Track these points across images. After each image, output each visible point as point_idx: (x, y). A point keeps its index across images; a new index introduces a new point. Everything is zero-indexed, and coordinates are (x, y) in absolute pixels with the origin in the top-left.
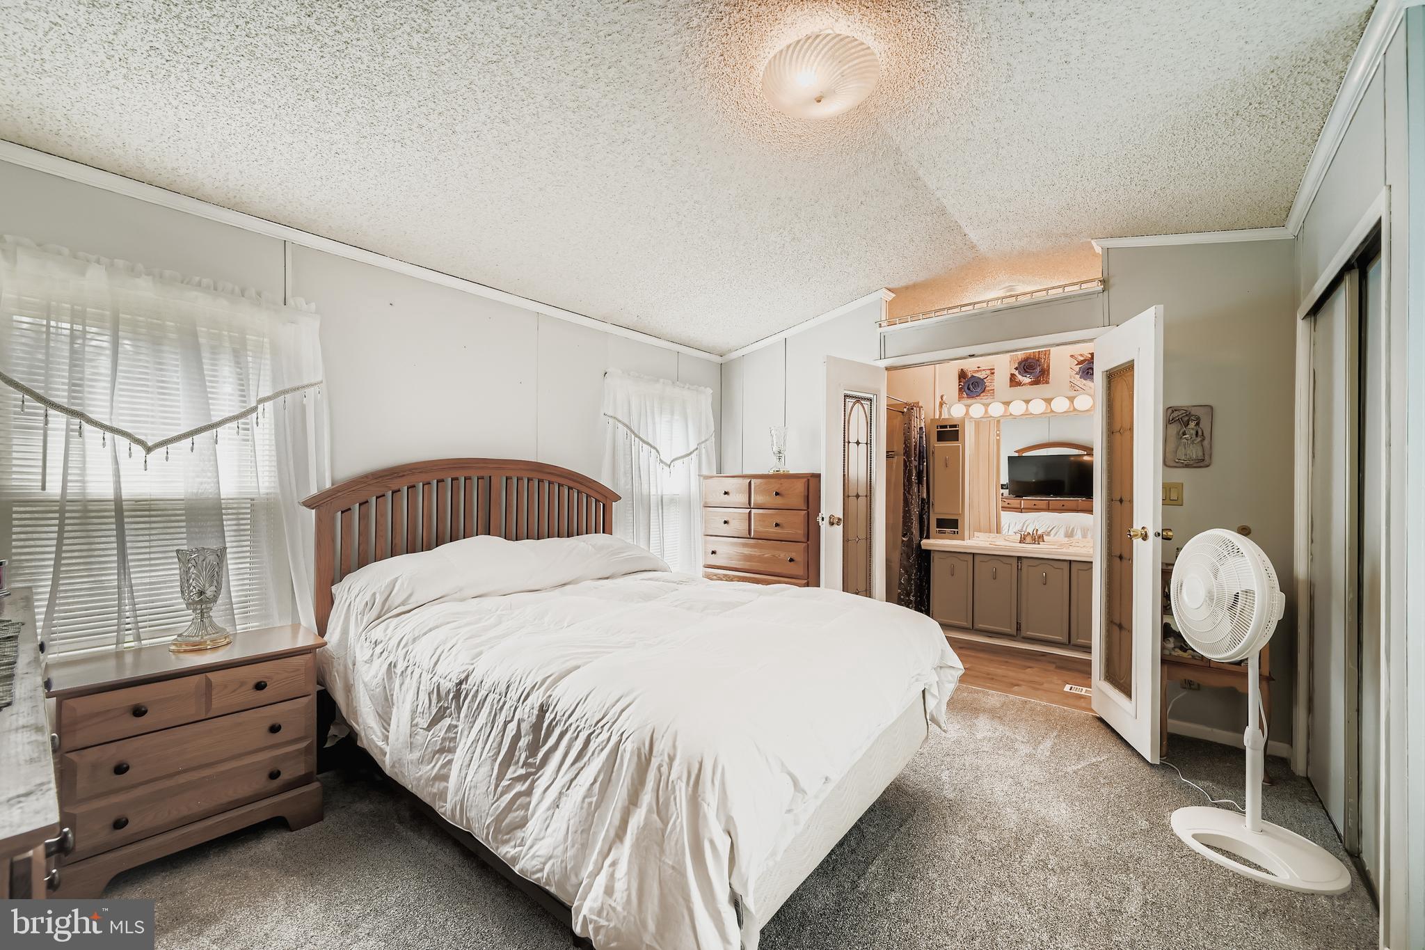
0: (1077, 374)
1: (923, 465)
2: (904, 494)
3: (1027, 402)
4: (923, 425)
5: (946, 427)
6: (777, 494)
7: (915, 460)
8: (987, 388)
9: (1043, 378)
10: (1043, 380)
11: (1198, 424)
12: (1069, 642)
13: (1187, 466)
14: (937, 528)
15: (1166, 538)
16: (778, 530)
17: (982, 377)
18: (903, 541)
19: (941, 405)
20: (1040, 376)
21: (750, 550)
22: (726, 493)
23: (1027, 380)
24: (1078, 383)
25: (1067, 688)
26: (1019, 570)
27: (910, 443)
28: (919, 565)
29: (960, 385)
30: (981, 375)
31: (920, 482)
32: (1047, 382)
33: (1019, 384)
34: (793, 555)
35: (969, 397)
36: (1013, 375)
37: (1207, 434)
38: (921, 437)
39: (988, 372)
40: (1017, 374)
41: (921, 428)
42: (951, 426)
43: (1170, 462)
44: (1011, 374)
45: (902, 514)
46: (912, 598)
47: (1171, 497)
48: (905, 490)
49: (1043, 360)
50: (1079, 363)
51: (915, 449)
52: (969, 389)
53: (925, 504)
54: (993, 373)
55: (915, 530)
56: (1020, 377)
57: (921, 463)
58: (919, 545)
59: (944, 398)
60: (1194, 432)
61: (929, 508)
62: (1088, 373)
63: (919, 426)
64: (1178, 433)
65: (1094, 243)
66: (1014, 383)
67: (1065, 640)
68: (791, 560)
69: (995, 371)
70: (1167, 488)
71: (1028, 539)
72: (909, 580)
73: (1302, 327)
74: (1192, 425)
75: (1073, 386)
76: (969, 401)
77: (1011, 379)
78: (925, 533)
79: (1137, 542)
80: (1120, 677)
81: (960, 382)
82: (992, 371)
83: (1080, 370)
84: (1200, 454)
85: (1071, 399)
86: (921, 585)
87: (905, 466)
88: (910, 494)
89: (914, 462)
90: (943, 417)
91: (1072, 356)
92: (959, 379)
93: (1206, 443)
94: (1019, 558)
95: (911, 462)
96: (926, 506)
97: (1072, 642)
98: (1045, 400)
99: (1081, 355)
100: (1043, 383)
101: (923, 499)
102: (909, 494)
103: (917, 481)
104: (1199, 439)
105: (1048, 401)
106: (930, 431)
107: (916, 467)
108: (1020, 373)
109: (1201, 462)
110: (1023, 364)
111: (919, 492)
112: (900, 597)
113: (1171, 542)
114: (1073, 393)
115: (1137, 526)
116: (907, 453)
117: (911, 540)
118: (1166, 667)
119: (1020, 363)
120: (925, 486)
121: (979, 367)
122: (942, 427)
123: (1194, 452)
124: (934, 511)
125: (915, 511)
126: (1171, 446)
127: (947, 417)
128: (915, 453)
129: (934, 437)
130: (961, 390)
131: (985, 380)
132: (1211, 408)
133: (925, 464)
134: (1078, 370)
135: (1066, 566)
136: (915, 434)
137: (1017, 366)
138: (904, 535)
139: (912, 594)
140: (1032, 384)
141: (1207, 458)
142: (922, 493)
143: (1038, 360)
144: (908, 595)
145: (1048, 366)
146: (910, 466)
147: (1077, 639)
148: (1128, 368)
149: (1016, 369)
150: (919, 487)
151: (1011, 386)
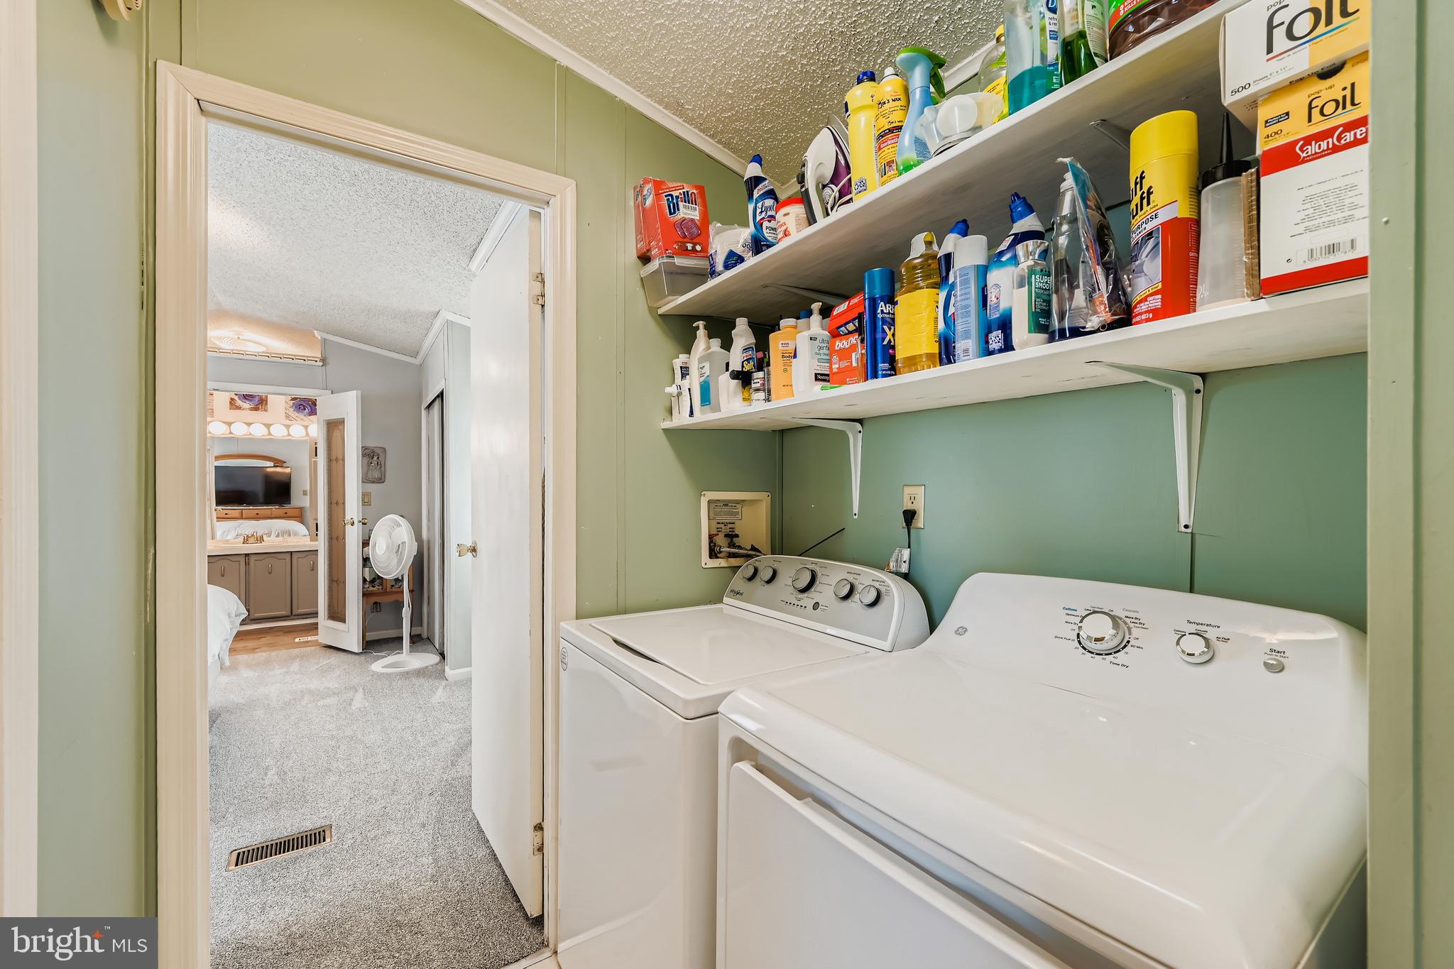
0: (290, 408)
3: (249, 424)
9: (262, 406)
10: (262, 408)
11: (378, 458)
12: (292, 614)
13: (373, 482)
15: (364, 524)
20: (259, 405)
23: (247, 406)
24: (293, 415)
25: (297, 640)
26: (247, 564)
32: (266, 411)
33: (239, 408)
37: (383, 464)
40: (237, 400)
43: (366, 480)
44: (231, 399)
47: (366, 500)
50: (293, 399)
56: (239, 403)
60: (376, 463)
64: (368, 463)
65: (315, 332)
66: (234, 407)
70: (364, 495)
71: (251, 540)
73: (424, 413)
74: (375, 458)
75: (287, 417)
77: (231, 402)
79: (348, 527)
80: (337, 614)
83: (294, 406)
84: (380, 475)
85: (288, 427)
93: (382, 469)
94: (247, 555)
97: (294, 613)
98: (266, 425)
100: (263, 411)
104: (379, 467)
105: (268, 426)
108: (239, 399)
109: (381, 480)
110: (241, 392)
113: (367, 525)
114: (288, 422)
115: (348, 517)
118: (365, 598)
123: (376, 474)
126: (366, 469)
132: (384, 449)
134: (291, 404)
135: (288, 556)
137: (236, 394)
140: (253, 409)
141: (383, 478)
145: (266, 399)
147: (298, 610)
148: (341, 422)
149: (236, 396)
151: (230, 409)
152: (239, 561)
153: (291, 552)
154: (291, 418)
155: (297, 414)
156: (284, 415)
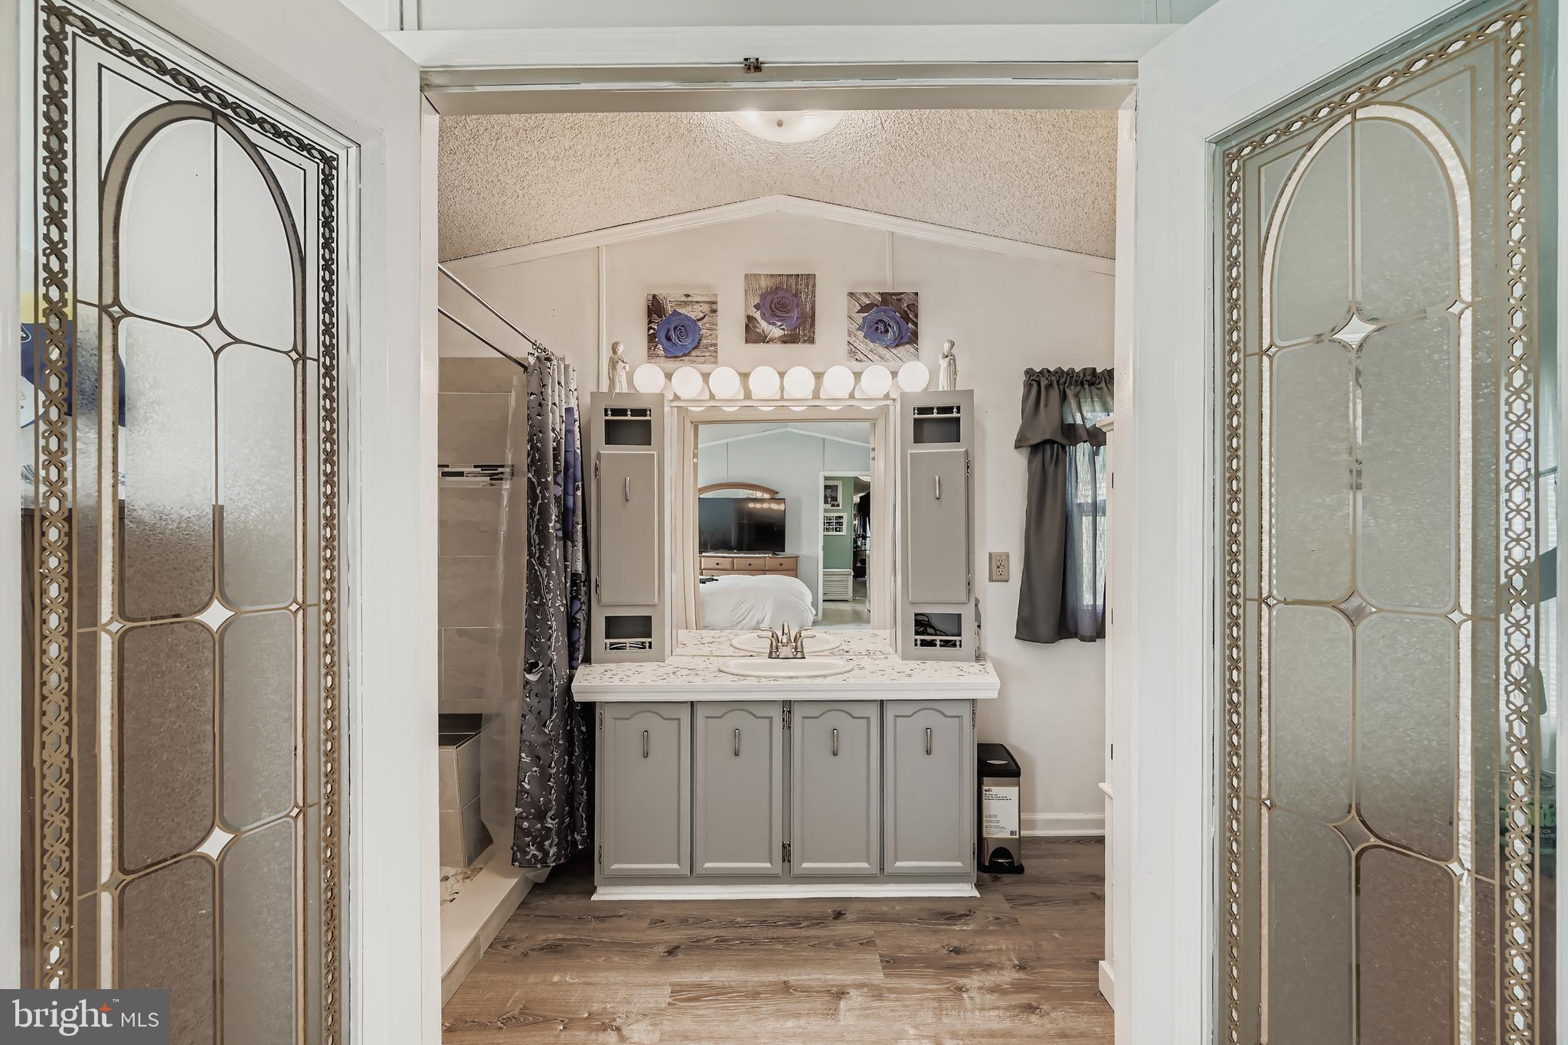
0: (859, 329)
1: (574, 495)
2: (530, 565)
3: (781, 373)
4: (573, 404)
5: (623, 412)
7: (556, 483)
8: (704, 341)
9: (804, 330)
10: (805, 335)
12: (882, 869)
14: (607, 637)
17: (693, 316)
18: (527, 682)
19: (613, 364)
20: (800, 326)
23: (776, 332)
24: (862, 347)
26: (787, 725)
27: (544, 441)
28: (569, 737)
29: (650, 329)
30: (693, 313)
31: (567, 536)
32: (811, 341)
33: (763, 339)
35: (671, 356)
36: (750, 319)
38: (569, 432)
39: (706, 308)
40: (758, 318)
41: (569, 411)
42: (635, 412)
44: (748, 317)
45: (524, 616)
46: (550, 823)
48: (531, 555)
49: (803, 296)
50: (863, 309)
51: (556, 457)
52: (669, 339)
53: (580, 586)
54: (714, 311)
55: (557, 651)
56: (763, 326)
57: (571, 491)
58: (567, 691)
59: (621, 349)
61: (588, 594)
62: (876, 330)
63: (564, 406)
66: (753, 336)
67: (875, 870)
69: (719, 307)
72: (545, 776)
76: (671, 365)
77: (747, 326)
78: (578, 653)
81: (650, 322)
82: (714, 307)
83: (864, 322)
85: (851, 377)
86: (572, 782)
87: (532, 496)
88: (544, 566)
89: (552, 486)
90: (617, 391)
91: (851, 294)
92: (649, 315)
95: (545, 487)
96: (583, 589)
98: (812, 373)
99: (866, 295)
100: (805, 342)
101: (575, 576)
102: (542, 564)
103: (560, 534)
105: (818, 375)
106: (589, 423)
107: (557, 499)
108: (763, 316)
110: (769, 299)
111: (566, 560)
112: (520, 827)
114: (853, 366)
116: (536, 463)
117: (547, 679)
119: (763, 297)
120: (580, 545)
121: (687, 296)
122: (615, 412)
124: (599, 601)
125: (556, 604)
127: (625, 390)
128: (555, 467)
129: (599, 432)
130: (652, 338)
131: (700, 323)
133: (579, 493)
134: (860, 321)
136: (555, 419)
137: (757, 301)
138: (531, 668)
139: (550, 814)
140: (784, 340)
142: (574, 562)
143: (796, 295)
144: (541, 816)
145: (813, 307)
146: (544, 497)
147: (896, 861)
149: (757, 307)
150: (565, 547)
151: (747, 342)
152: (769, 719)
154: (857, 356)
155: (871, 345)
156: (847, 349)
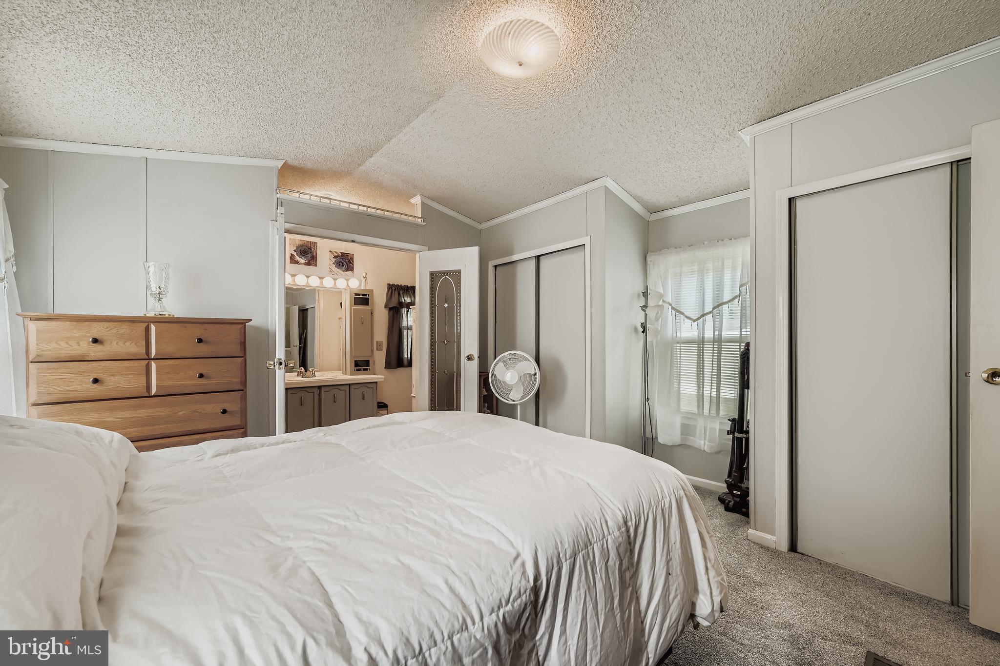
0: (333, 264)
3: (308, 277)
6: (200, 341)
10: (313, 263)
16: (203, 381)
20: (311, 260)
21: (152, 410)
22: (95, 341)
23: (302, 261)
24: (334, 270)
32: (316, 265)
33: (297, 262)
34: (227, 406)
40: (296, 255)
44: (291, 254)
49: (313, 250)
50: (335, 257)
56: (297, 258)
62: (339, 265)
66: (293, 261)
68: (224, 412)
77: (291, 257)
83: (335, 262)
85: (334, 280)
98: (318, 278)
99: (336, 252)
100: (313, 266)
105: (321, 278)
108: (297, 254)
114: (334, 276)
119: (297, 247)
140: (305, 264)
143: (310, 249)
145: (316, 254)
149: (295, 251)
151: (291, 263)
152: (314, 393)
153: (350, 384)
154: (333, 273)
155: (338, 270)
156: (329, 270)
